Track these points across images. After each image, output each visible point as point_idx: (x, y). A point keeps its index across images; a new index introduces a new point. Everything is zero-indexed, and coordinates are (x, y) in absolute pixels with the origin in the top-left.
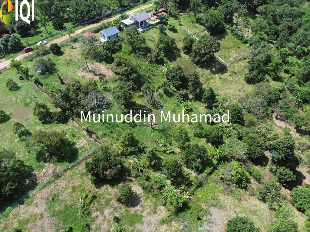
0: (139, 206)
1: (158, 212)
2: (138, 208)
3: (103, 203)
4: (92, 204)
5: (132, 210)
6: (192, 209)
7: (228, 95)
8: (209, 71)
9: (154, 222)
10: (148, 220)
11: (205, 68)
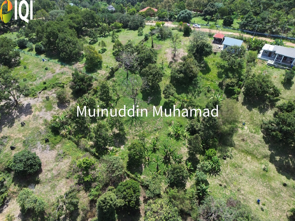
0: (59, 109)
4: (59, 88)
5: (56, 106)
6: (55, 138)
7: (235, 183)
8: (269, 153)
9: (46, 117)
10: (48, 114)
11: (269, 146)
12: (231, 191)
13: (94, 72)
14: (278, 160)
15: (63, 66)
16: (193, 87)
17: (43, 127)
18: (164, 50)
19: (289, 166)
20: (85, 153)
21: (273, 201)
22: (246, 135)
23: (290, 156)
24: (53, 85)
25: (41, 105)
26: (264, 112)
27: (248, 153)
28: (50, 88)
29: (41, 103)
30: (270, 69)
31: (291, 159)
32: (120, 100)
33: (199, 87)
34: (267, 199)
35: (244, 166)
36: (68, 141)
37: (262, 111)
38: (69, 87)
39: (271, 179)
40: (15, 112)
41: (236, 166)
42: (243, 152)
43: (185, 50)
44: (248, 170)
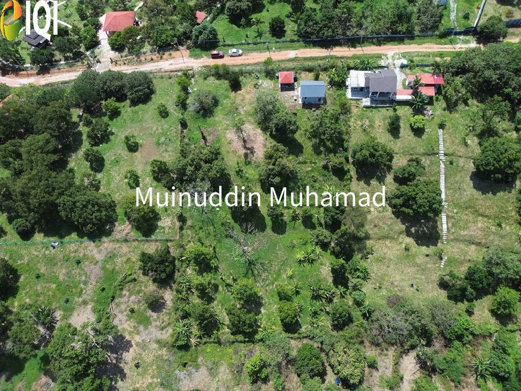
0: (156, 314)
1: (164, 331)
2: (155, 315)
3: (136, 289)
4: (129, 284)
5: (150, 313)
6: (189, 353)
7: (386, 278)
8: (403, 227)
9: (153, 336)
10: (152, 330)
11: (401, 219)
12: (386, 288)
13: (156, 229)
14: (413, 232)
17: (164, 351)
18: (225, 137)
19: (425, 234)
20: (233, 346)
21: (423, 277)
22: (376, 218)
23: (422, 221)
24: (120, 285)
25: (132, 324)
26: (383, 181)
27: (385, 238)
28: (118, 292)
29: (128, 322)
30: (369, 113)
31: (424, 224)
33: (301, 179)
34: (418, 278)
35: (387, 256)
36: (204, 346)
37: (381, 180)
38: (141, 275)
39: (414, 256)
40: (109, 356)
41: (380, 260)
42: (380, 239)
44: (392, 257)
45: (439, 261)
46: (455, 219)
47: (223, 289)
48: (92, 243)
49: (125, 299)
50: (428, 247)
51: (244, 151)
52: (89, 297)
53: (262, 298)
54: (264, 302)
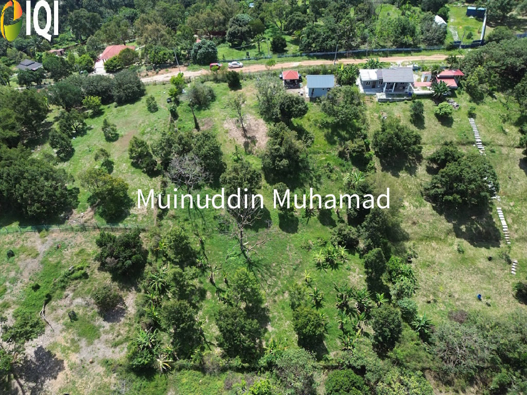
0: (110, 324)
1: (118, 349)
2: (107, 325)
3: (86, 289)
4: (76, 281)
5: (100, 321)
6: (153, 384)
7: (441, 289)
8: (450, 225)
9: (100, 355)
10: (99, 346)
11: (445, 216)
12: (444, 302)
13: (126, 217)
14: (464, 230)
15: (44, 232)
16: (305, 173)
17: (113, 379)
18: (221, 127)
19: (480, 232)
20: (224, 376)
21: (491, 287)
22: (413, 214)
23: (473, 217)
24: (62, 281)
25: (70, 336)
26: (414, 173)
27: (428, 238)
28: (58, 292)
29: (64, 334)
30: (385, 106)
31: (476, 221)
32: (206, 246)
33: (313, 170)
34: (485, 289)
35: (437, 260)
36: (178, 374)
37: (412, 171)
38: (96, 271)
39: (473, 260)
41: (428, 265)
42: (422, 240)
43: (254, 115)
44: (444, 261)
45: (508, 266)
46: (514, 213)
47: (213, 296)
48: (37, 233)
49: (66, 302)
50: (488, 248)
51: (244, 140)
52: (14, 299)
53: (268, 310)
54: (271, 315)
